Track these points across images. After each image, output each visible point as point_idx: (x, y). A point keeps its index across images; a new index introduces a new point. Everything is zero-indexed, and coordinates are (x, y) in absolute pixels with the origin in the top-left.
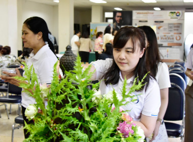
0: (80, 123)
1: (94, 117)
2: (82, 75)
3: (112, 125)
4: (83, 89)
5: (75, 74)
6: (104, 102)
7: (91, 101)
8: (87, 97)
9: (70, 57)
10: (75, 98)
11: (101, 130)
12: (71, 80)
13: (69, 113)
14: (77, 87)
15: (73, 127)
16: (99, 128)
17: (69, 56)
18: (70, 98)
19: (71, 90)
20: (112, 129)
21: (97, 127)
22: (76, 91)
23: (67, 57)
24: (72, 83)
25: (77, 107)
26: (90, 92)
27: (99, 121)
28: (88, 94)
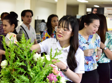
0: (25, 72)
1: (33, 69)
3: (43, 74)
4: (27, 53)
7: (33, 59)
8: (29, 57)
11: (37, 77)
15: (21, 73)
16: (36, 75)
17: (21, 33)
19: (20, 52)
20: (43, 77)
21: (34, 75)
23: (20, 34)
25: (23, 62)
26: (31, 55)
27: (36, 72)
28: (29, 55)
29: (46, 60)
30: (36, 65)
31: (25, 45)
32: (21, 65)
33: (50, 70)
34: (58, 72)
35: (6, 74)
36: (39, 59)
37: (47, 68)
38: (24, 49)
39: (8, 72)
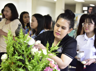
0: (23, 65)
1: (31, 63)
3: (40, 68)
4: (25, 47)
5: (20, 38)
7: (30, 54)
11: (34, 70)
13: (16, 59)
15: (19, 67)
16: (33, 69)
17: (19, 29)
19: (19, 47)
20: (40, 70)
21: (32, 68)
23: (18, 30)
25: (21, 56)
26: (29, 49)
27: (34, 65)
28: (27, 50)
29: (42, 54)
30: (33, 59)
31: (23, 40)
32: (19, 58)
33: (46, 64)
34: (54, 65)
35: (5, 67)
36: (36, 53)
37: (44, 61)
38: (22, 44)
39: (8, 65)
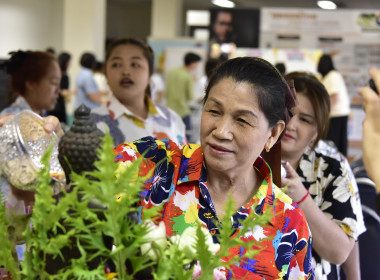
2: (117, 185)
4: (119, 222)
5: (98, 180)
6: (172, 256)
8: (127, 243)
9: (86, 135)
10: (97, 243)
12: (88, 196)
14: (101, 217)
17: (82, 132)
18: (83, 243)
22: (100, 226)
24: (91, 206)
25: (100, 267)
26: (136, 230)
28: (128, 234)
31: (112, 187)
